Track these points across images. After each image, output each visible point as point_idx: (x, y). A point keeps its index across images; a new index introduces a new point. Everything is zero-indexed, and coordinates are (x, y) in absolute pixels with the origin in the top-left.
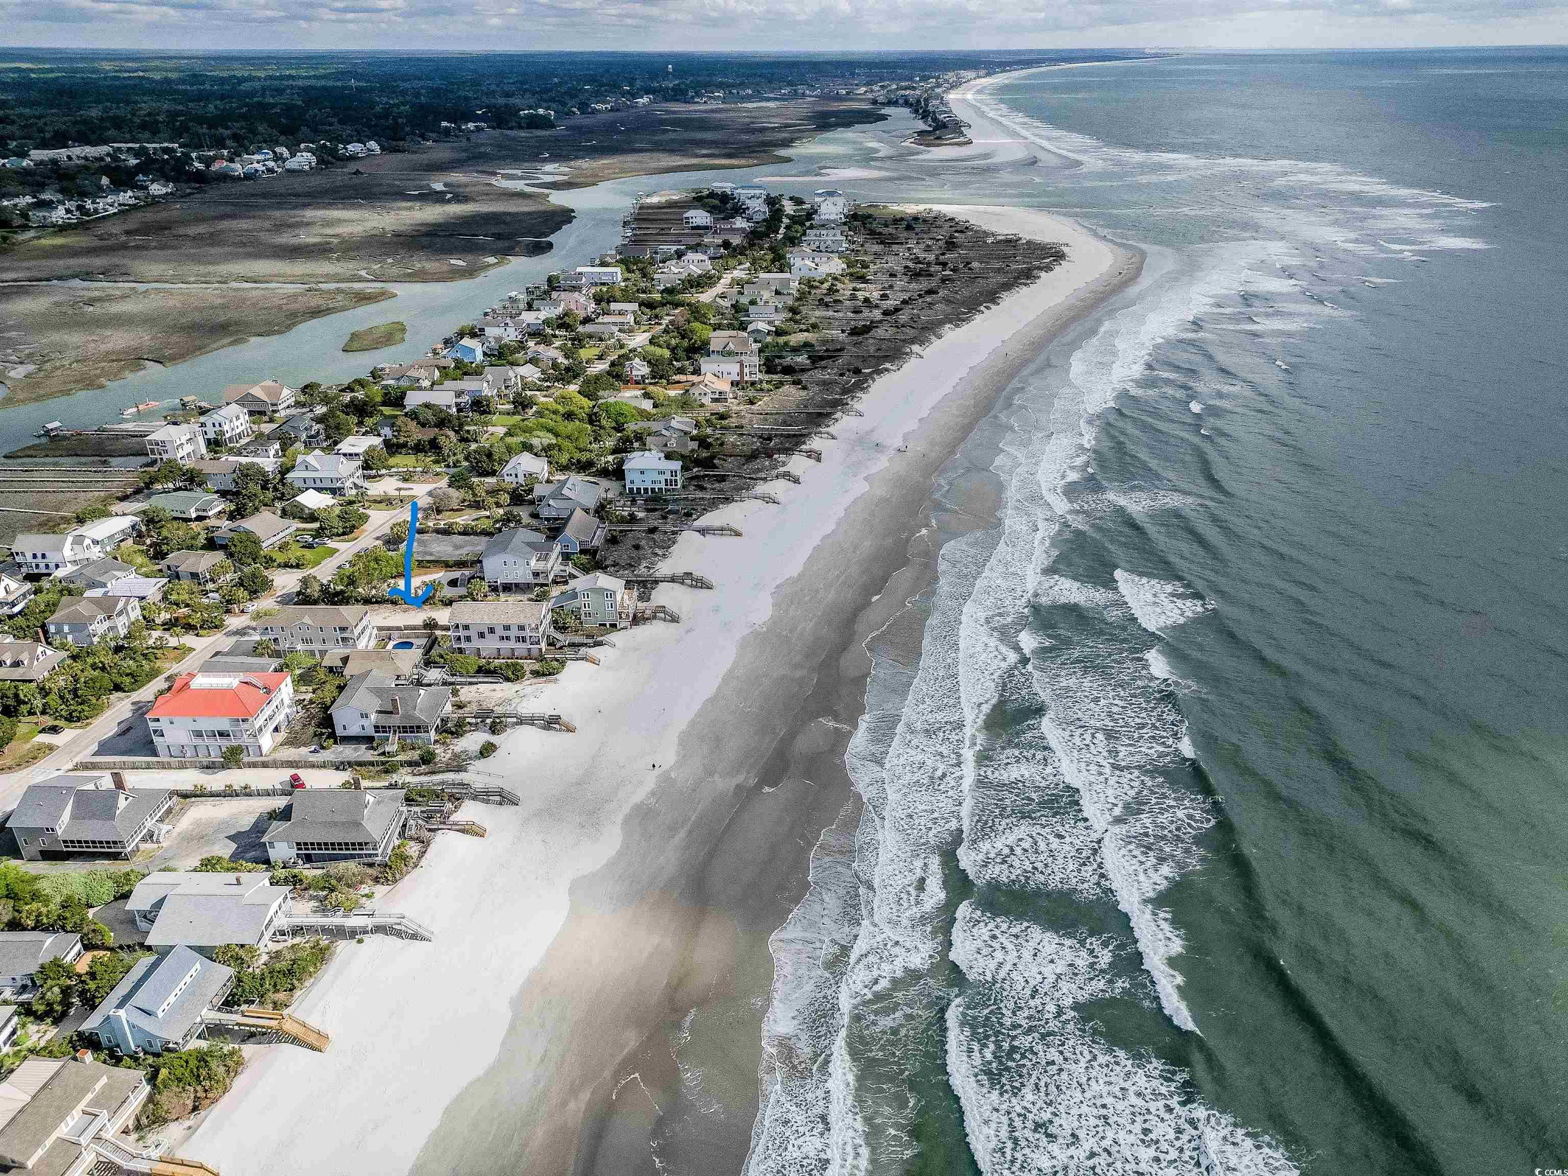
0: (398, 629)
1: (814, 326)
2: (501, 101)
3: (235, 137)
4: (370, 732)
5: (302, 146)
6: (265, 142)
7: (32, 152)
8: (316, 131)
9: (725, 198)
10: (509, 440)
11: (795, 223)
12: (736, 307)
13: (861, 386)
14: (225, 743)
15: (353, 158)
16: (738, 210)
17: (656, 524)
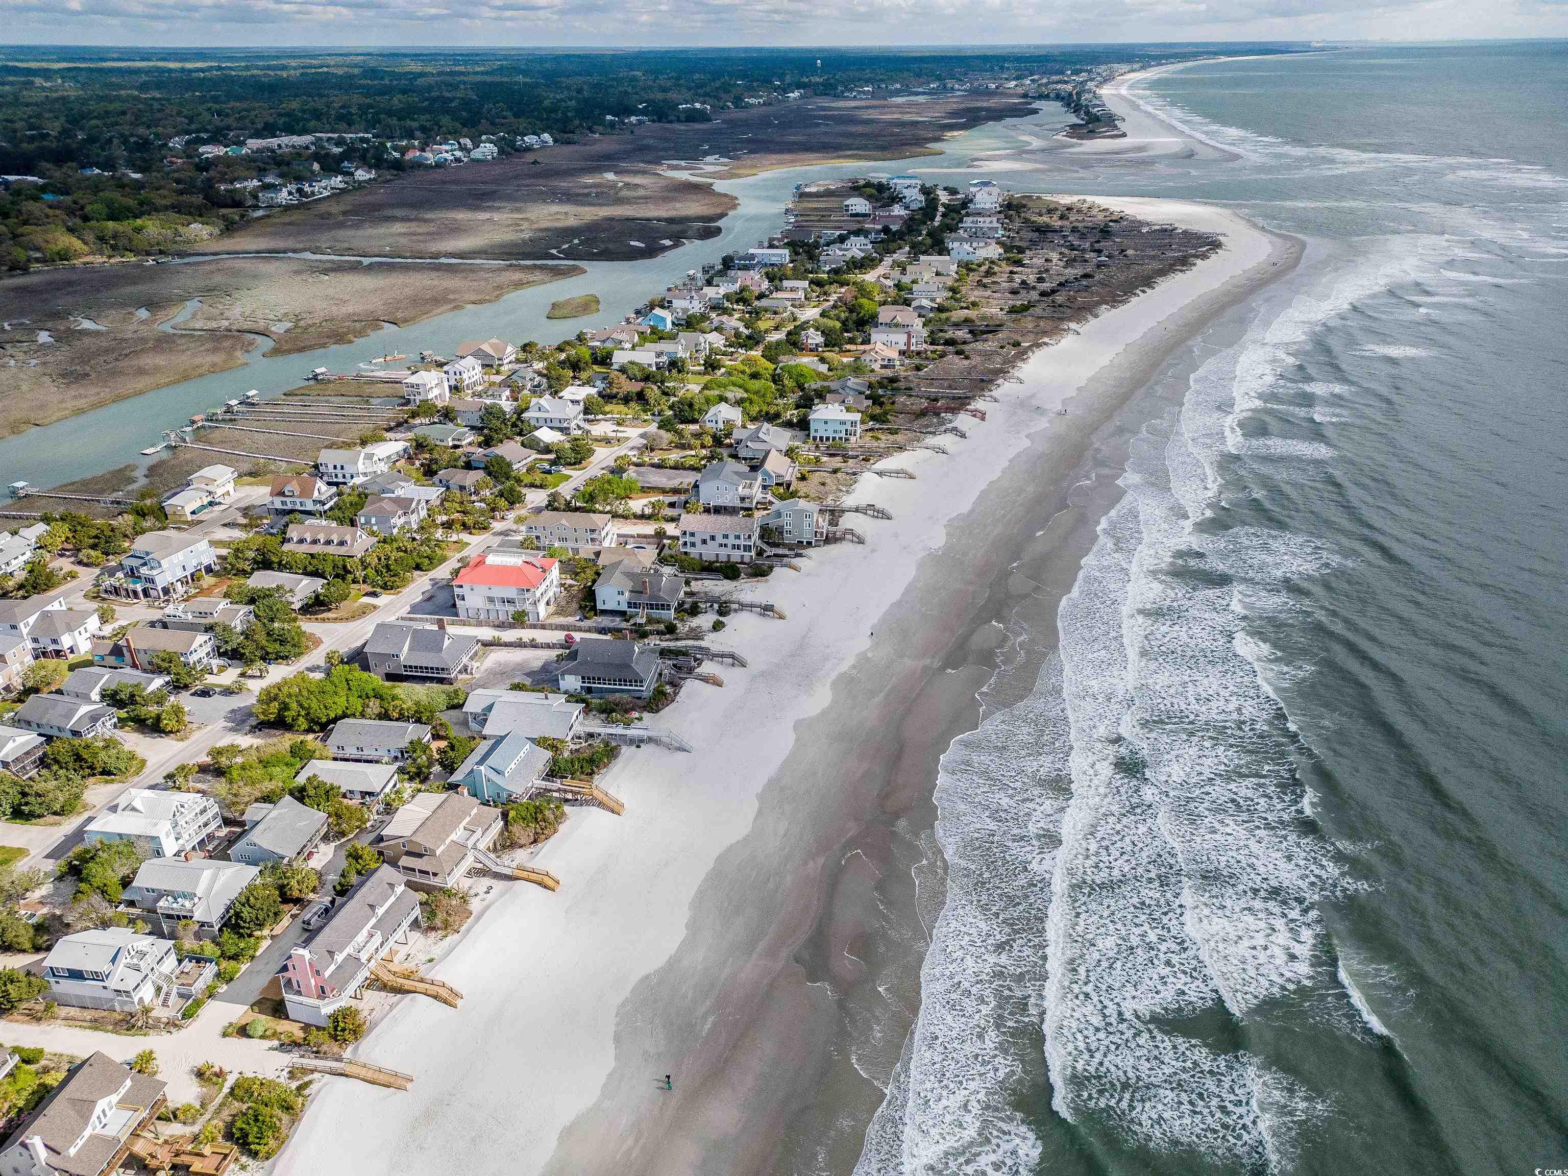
0: (632, 536)
1: (974, 304)
2: (660, 96)
3: (423, 129)
4: (624, 607)
5: (484, 137)
6: (450, 133)
7: (249, 141)
8: (494, 126)
9: (881, 188)
10: (706, 392)
11: (951, 211)
12: (899, 286)
13: (1022, 355)
14: (511, 609)
15: (529, 149)
16: (895, 199)
17: (839, 465)
